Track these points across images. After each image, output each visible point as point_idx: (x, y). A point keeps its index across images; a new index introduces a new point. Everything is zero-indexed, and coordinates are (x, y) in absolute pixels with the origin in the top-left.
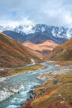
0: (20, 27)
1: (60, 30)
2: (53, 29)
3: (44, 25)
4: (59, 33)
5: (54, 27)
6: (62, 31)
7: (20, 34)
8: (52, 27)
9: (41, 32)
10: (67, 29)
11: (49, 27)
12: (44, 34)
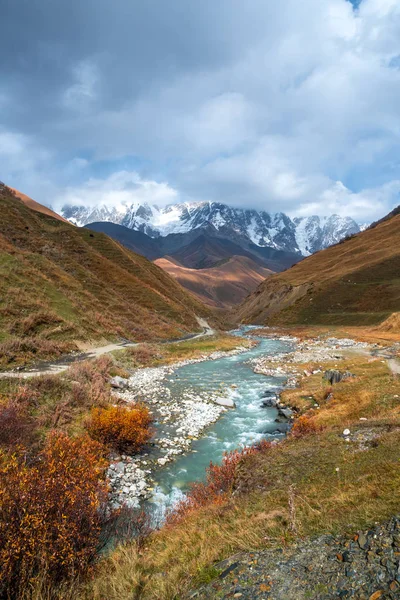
0: (143, 212)
1: (273, 223)
2: (253, 220)
3: (220, 208)
4: (273, 232)
5: (254, 213)
6: (282, 226)
7: (140, 233)
8: (249, 214)
9: (211, 228)
10: (298, 221)
11: (238, 213)
12: (221, 236)
